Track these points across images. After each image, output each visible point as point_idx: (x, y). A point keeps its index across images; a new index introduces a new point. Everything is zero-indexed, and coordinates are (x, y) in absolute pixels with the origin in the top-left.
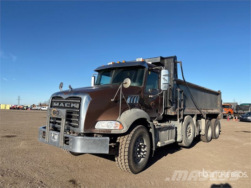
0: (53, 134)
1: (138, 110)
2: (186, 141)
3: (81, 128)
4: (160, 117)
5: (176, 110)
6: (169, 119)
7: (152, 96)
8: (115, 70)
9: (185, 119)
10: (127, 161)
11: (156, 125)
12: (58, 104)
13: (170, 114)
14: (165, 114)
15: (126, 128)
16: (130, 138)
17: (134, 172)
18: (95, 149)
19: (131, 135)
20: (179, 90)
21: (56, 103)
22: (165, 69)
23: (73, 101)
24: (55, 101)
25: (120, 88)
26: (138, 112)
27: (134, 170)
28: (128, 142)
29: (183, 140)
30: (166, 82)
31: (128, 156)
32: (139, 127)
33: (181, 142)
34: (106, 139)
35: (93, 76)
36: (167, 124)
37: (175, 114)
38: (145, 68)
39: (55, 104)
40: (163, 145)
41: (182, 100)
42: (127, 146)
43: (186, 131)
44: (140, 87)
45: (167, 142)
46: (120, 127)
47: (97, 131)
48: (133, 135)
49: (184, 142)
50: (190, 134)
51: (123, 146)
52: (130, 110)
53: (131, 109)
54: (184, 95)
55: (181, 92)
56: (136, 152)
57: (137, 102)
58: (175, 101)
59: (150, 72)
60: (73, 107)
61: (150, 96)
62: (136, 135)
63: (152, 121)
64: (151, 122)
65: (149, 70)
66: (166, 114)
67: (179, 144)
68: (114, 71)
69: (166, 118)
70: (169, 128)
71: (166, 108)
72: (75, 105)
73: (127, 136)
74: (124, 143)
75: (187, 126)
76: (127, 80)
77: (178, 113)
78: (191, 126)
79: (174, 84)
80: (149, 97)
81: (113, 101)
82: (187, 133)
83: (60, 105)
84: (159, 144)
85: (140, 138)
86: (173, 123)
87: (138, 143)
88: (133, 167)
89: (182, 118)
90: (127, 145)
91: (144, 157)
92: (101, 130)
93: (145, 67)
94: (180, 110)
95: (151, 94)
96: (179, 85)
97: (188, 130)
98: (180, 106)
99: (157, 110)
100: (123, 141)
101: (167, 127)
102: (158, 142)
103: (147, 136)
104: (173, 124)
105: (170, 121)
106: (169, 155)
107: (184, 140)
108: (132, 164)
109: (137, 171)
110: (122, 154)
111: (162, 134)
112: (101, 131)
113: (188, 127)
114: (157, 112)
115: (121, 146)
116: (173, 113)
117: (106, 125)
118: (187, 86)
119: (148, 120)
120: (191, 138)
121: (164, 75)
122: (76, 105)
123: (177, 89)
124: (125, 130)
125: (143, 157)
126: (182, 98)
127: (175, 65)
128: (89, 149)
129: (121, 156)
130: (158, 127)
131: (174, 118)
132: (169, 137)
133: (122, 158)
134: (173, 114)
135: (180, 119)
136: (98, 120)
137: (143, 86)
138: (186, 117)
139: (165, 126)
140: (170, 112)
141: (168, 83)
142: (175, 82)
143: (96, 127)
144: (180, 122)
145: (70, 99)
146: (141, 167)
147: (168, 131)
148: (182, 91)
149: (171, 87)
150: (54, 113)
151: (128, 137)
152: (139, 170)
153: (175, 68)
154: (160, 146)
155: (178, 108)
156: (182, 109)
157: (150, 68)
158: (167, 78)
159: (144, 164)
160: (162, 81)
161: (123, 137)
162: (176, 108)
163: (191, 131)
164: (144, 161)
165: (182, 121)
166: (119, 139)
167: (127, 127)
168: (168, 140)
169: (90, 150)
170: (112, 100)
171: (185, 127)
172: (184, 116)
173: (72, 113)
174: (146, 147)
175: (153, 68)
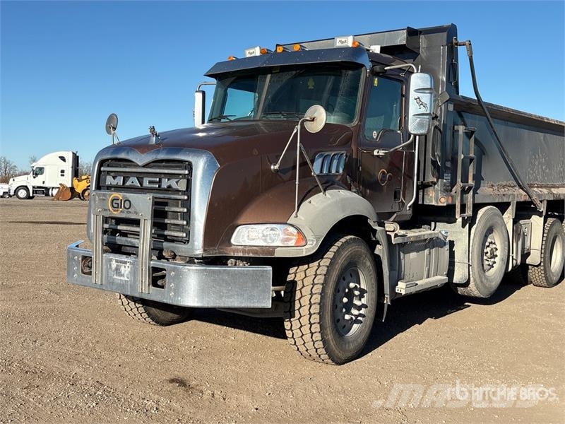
0: (114, 262)
1: (344, 193)
2: (482, 282)
3: (196, 243)
4: (403, 212)
5: (451, 191)
6: (432, 218)
7: (382, 153)
8: (271, 74)
9: (479, 216)
10: (316, 328)
11: (392, 235)
12: (120, 181)
13: (434, 203)
14: (420, 202)
15: (315, 242)
16: (323, 270)
17: (336, 359)
18: (238, 295)
19: (325, 262)
20: (461, 129)
21: (114, 178)
22: (421, 72)
23: (166, 171)
24: (109, 173)
25: (297, 133)
26: (343, 200)
27: (337, 352)
28: (320, 279)
29: (472, 279)
30: (423, 110)
31: (321, 314)
32: (346, 241)
33: (466, 284)
34: (263, 271)
35: (199, 91)
36: (424, 232)
37: (450, 202)
38: (363, 69)
39: (109, 180)
40: (413, 290)
41: (471, 160)
42: (318, 289)
43: (482, 254)
44: (348, 125)
45: (424, 283)
46: (298, 241)
47: (238, 251)
48: (333, 260)
49: (476, 284)
50: (495, 262)
51: (306, 291)
52: (322, 193)
53: (325, 190)
54: (476, 141)
55: (469, 135)
56: (340, 305)
57: (341, 171)
58: (448, 164)
59: (376, 79)
60: (169, 187)
61: (375, 153)
62: (341, 261)
63: (381, 225)
64: (379, 226)
65: (374, 73)
66: (423, 205)
67: (461, 290)
68: (269, 76)
69: (423, 215)
70: (429, 242)
71: (423, 187)
72: (173, 183)
73: (316, 263)
74: (308, 281)
75: (486, 237)
76: (315, 111)
77: (459, 198)
78: (497, 240)
79: (447, 111)
80: (373, 155)
81: (277, 171)
82: (485, 258)
83: (128, 183)
84: (402, 288)
85: (349, 271)
86: (441, 229)
87: (345, 282)
88: (332, 344)
89: (469, 213)
90: (315, 287)
91: (361, 322)
92: (247, 249)
93: (363, 66)
94: (464, 192)
95: (380, 147)
96: (463, 113)
97: (488, 249)
98: (465, 179)
99: (395, 192)
100: (306, 277)
101: (426, 240)
102: (399, 283)
103: (368, 264)
104: (443, 233)
105: (433, 224)
106: (429, 320)
107: (475, 280)
108: (330, 337)
109: (343, 356)
110: (305, 311)
111: (411, 260)
112: (249, 251)
113: (489, 240)
114: (396, 196)
115: (300, 290)
116: (443, 200)
117: (261, 235)
118: (486, 116)
119: (371, 222)
120: (495, 273)
121: (418, 90)
122: (177, 182)
123: (456, 127)
124: (311, 247)
125: (357, 322)
126: (472, 155)
127: (453, 52)
128: (221, 297)
129: (301, 317)
130: (399, 240)
131: (446, 214)
132: (429, 270)
133: (305, 320)
134: (443, 202)
135: (463, 218)
136: (239, 222)
137: (356, 122)
138: (481, 212)
139: (419, 236)
140: (435, 197)
141: (428, 112)
142: (451, 107)
143: (233, 241)
144: (463, 226)
145: (159, 167)
146: (352, 347)
147: (427, 251)
148: (473, 132)
149: (440, 121)
150: (116, 206)
151: (319, 266)
152: (349, 355)
153: (452, 64)
154: (403, 292)
155: (459, 184)
156: (470, 188)
157: (378, 68)
158: (426, 98)
159: (360, 340)
160: (413, 108)
161: (306, 266)
162: (453, 183)
163: (498, 253)
164: (361, 331)
165: (470, 222)
166: (295, 273)
167: (317, 241)
168: (428, 277)
169: (224, 298)
170: (272, 167)
171: (477, 239)
172: (477, 207)
173: (166, 204)
174: (365, 295)
175: (386, 68)
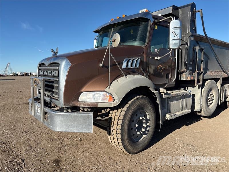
0: (36, 107)
1: (137, 76)
2: (207, 110)
4: (171, 83)
5: (193, 74)
6: (185, 85)
7: (159, 58)
9: (206, 84)
10: (120, 140)
11: (163, 94)
13: (184, 79)
14: (179, 79)
15: (118, 100)
16: (123, 113)
17: (132, 153)
18: (76, 127)
19: (125, 109)
20: (197, 48)
21: (42, 71)
24: (41, 69)
25: (108, 48)
26: (135, 80)
27: (132, 150)
28: (122, 117)
29: (202, 109)
30: (176, 38)
31: (122, 134)
32: (137, 98)
33: (200, 111)
36: (181, 91)
37: (192, 79)
38: (150, 21)
40: (173, 117)
41: (202, 61)
42: (120, 122)
43: (207, 99)
44: (142, 46)
45: (179, 114)
46: (110, 99)
47: (81, 104)
48: (128, 109)
49: (204, 112)
50: (213, 102)
51: (115, 123)
52: (124, 77)
53: (126, 75)
54: (204, 53)
55: (201, 51)
56: (134, 128)
57: (138, 66)
58: (191, 63)
59: (157, 26)
61: (156, 58)
62: (133, 108)
63: (157, 89)
65: (155, 24)
66: (181, 80)
67: (198, 113)
68: (113, 29)
69: (180, 84)
70: (182, 96)
71: (179, 73)
73: (121, 109)
74: (116, 118)
75: (209, 92)
77: (196, 77)
78: (214, 93)
80: (155, 59)
81: (102, 66)
82: (208, 101)
83: (44, 73)
84: (168, 117)
85: (140, 110)
87: (137, 117)
88: (129, 147)
89: (201, 83)
90: (119, 121)
91: (147, 134)
92: (85, 103)
94: (199, 74)
95: (158, 56)
96: (199, 42)
97: (210, 97)
98: (199, 69)
99: (167, 75)
100: (116, 115)
102: (167, 115)
103: (150, 108)
104: (189, 91)
105: (186, 88)
107: (203, 110)
108: (127, 144)
109: (136, 151)
110: (115, 132)
111: (174, 105)
112: (86, 105)
113: (210, 94)
114: (167, 77)
115: (113, 122)
116: (189, 78)
117: (92, 97)
118: (209, 43)
119: (151, 89)
120: (213, 106)
121: (174, 28)
122: (55, 73)
123: (195, 47)
124: (116, 102)
125: (144, 133)
126: (202, 59)
127: (193, 15)
128: (69, 127)
129: (113, 134)
130: (167, 96)
131: (191, 83)
132: (182, 107)
133: (115, 136)
134: (189, 79)
135: (199, 85)
136: (83, 90)
137: (146, 45)
138: (207, 82)
139: (177, 94)
140: (185, 77)
141: (179, 38)
142: (192, 39)
143: (79, 100)
144: (199, 88)
146: (141, 146)
147: (182, 100)
148: (203, 49)
149: (188, 45)
150: (35, 83)
151: (122, 111)
152: (139, 150)
154: (169, 119)
155: (197, 71)
156: (202, 73)
157: (156, 21)
158: (178, 31)
159: (146, 142)
160: (172, 37)
161: (116, 111)
162: (194, 71)
163: (214, 98)
164: (146, 138)
165: (202, 87)
166: (112, 114)
167: (119, 100)
168: (182, 110)
170: (100, 65)
171: (205, 94)
172: (205, 81)
174: (149, 122)
175: (160, 21)
